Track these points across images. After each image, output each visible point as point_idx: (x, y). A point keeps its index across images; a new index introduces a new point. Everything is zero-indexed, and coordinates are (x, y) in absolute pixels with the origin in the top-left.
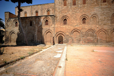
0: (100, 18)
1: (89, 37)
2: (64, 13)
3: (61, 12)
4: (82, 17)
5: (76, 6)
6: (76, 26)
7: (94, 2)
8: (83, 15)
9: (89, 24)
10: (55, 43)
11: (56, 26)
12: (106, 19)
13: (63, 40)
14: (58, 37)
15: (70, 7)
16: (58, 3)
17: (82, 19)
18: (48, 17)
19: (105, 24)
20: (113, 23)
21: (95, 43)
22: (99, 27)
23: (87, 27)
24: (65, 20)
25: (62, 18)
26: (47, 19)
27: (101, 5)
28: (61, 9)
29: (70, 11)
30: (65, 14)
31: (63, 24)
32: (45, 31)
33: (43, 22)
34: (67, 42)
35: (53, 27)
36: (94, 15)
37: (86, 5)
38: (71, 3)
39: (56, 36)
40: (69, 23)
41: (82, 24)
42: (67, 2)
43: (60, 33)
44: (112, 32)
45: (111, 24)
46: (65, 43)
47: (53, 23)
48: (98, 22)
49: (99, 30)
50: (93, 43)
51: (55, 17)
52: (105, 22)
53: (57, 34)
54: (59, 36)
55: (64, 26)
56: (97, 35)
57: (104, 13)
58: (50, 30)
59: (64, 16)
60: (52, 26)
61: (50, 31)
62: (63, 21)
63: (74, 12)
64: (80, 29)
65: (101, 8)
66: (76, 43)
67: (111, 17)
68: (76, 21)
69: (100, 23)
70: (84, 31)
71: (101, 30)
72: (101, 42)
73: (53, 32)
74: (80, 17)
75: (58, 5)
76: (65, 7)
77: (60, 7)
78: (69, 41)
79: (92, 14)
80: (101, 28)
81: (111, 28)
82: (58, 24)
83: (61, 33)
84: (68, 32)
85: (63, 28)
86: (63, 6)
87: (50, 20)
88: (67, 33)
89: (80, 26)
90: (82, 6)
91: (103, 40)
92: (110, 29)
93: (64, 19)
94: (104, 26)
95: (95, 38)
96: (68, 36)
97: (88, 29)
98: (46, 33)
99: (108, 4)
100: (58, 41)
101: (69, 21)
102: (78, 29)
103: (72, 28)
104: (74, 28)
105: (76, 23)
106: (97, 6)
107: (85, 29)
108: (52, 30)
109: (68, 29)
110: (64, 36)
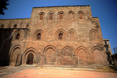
0: (78, 34)
1: (66, 57)
3: (36, 25)
4: (58, 31)
5: (52, 20)
6: (51, 43)
7: (71, 17)
8: (59, 30)
9: (66, 39)
10: (23, 63)
12: (85, 35)
13: (33, 59)
14: (28, 54)
15: (45, 21)
16: (34, 17)
17: (58, 34)
18: (21, 30)
19: (83, 41)
20: (92, 40)
21: (74, 64)
22: (78, 44)
23: (63, 43)
24: (40, 34)
26: (19, 33)
27: (78, 21)
28: (36, 23)
29: (45, 25)
30: (40, 28)
31: (36, 38)
32: (13, 46)
33: (14, 35)
34: (38, 62)
35: (24, 42)
36: (71, 31)
37: (63, 20)
38: (47, 17)
39: (25, 54)
40: (43, 38)
41: (58, 39)
42: (44, 17)
43: (30, 49)
44: (92, 50)
45: (90, 40)
47: (24, 38)
48: (77, 38)
49: (78, 48)
50: (71, 64)
51: (28, 30)
52: (84, 38)
53: (27, 51)
55: (37, 41)
56: (76, 54)
57: (82, 29)
58: (19, 45)
62: (36, 35)
63: (50, 26)
64: (55, 45)
65: (78, 24)
67: (90, 34)
68: (51, 36)
69: (78, 39)
70: (60, 48)
71: (81, 48)
72: (81, 64)
73: (23, 48)
74: (57, 32)
76: (41, 20)
77: (36, 20)
78: (40, 61)
79: (69, 29)
80: (80, 46)
81: (91, 45)
83: (32, 49)
84: (40, 49)
86: (39, 19)
87: (22, 33)
88: (39, 51)
89: (56, 42)
90: (58, 21)
91: (84, 61)
92: (90, 47)
93: (37, 33)
94: (83, 43)
95: (74, 58)
96: (40, 53)
97: (64, 46)
98: (13, 49)
99: (84, 21)
100: (26, 61)
101: (43, 36)
102: (52, 46)
103: (45, 44)
104: (48, 43)
105: (51, 38)
106: (74, 22)
107: (62, 46)
108: (22, 46)
109: (40, 45)
110: (35, 53)
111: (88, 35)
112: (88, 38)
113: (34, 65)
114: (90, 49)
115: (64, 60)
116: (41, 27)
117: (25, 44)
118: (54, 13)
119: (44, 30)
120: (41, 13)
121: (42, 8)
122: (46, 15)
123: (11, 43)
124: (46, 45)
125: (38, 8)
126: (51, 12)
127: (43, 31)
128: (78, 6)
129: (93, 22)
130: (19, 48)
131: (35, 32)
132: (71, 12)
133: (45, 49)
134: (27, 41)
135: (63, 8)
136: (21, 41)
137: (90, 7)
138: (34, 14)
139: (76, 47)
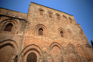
0: (73, 34)
2: (40, 21)
4: (59, 29)
5: (52, 19)
6: (56, 39)
7: (65, 20)
11: (27, 35)
12: (78, 35)
14: (27, 55)
15: (46, 17)
16: (34, 11)
17: (60, 32)
18: (16, 19)
22: (76, 42)
24: (41, 29)
25: (37, 27)
26: (12, 23)
27: (71, 24)
28: (36, 17)
29: (46, 21)
31: (38, 33)
35: (21, 36)
36: (69, 30)
37: (60, 20)
38: (47, 15)
39: (23, 54)
40: (46, 34)
41: (61, 37)
42: (43, 13)
43: (31, 47)
44: (86, 47)
45: (82, 40)
47: (21, 30)
48: (74, 37)
51: (26, 22)
52: (78, 37)
53: (27, 49)
54: (28, 53)
55: (39, 36)
56: (77, 51)
57: (74, 30)
58: (12, 41)
59: (40, 24)
60: (19, 34)
61: (12, 43)
63: (51, 23)
64: (60, 42)
65: (71, 26)
68: (54, 33)
70: (64, 45)
73: (19, 45)
74: (58, 29)
75: (32, 11)
76: (41, 16)
77: (36, 14)
79: (67, 29)
80: (78, 44)
83: (34, 47)
84: (45, 46)
85: (38, 39)
86: (39, 14)
88: (44, 49)
89: (59, 39)
90: (57, 20)
92: (84, 45)
93: (39, 28)
94: (79, 41)
96: (46, 53)
97: (68, 44)
99: (74, 25)
101: (46, 32)
102: (58, 43)
103: (50, 41)
104: (53, 40)
105: (55, 35)
106: (68, 24)
107: (65, 43)
108: (16, 41)
109: (45, 42)
110: (39, 52)
111: (79, 35)
112: (80, 38)
114: (84, 47)
115: (71, 59)
116: (42, 22)
117: (22, 39)
118: (52, 13)
120: (40, 9)
121: (40, 6)
122: (46, 13)
124: (52, 42)
125: (37, 5)
126: (49, 11)
127: (45, 26)
128: (67, 14)
129: (79, 27)
130: (12, 45)
131: (36, 26)
132: (64, 16)
133: (50, 46)
135: (58, 12)
136: (16, 35)
137: (73, 17)
138: (32, 8)
139: (75, 45)
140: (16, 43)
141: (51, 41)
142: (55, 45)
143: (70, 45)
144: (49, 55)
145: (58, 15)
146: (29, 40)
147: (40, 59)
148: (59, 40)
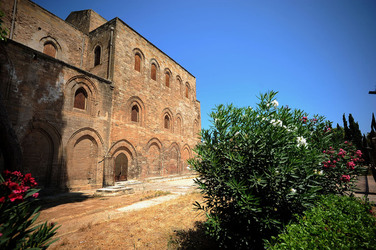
0: (184, 124)
1: (172, 160)
2: (136, 89)
3: (129, 82)
6: (156, 132)
7: (178, 89)
8: (165, 109)
9: (173, 130)
11: (114, 121)
12: (190, 127)
13: (126, 168)
14: (115, 156)
15: (146, 79)
16: (124, 54)
17: (164, 118)
18: (92, 79)
19: (188, 136)
22: (184, 140)
23: (170, 136)
24: (135, 108)
25: (130, 102)
26: (85, 87)
27: (185, 100)
28: (129, 74)
29: (146, 89)
30: (137, 94)
31: (130, 117)
32: (74, 130)
33: (69, 91)
34: (137, 174)
35: (105, 122)
36: (179, 116)
37: (170, 89)
38: (148, 71)
40: (143, 120)
41: (164, 128)
42: (142, 65)
43: (121, 144)
45: (193, 136)
46: (132, 176)
47: (105, 109)
48: (183, 130)
49: (184, 146)
50: (178, 172)
51: (112, 88)
52: (189, 131)
53: (114, 149)
54: (117, 154)
55: (132, 124)
57: (188, 115)
59: (134, 97)
60: (102, 118)
61: (93, 134)
62: (131, 109)
63: (153, 95)
64: (162, 139)
65: (185, 105)
66: (154, 175)
67: (193, 126)
68: (156, 119)
69: (185, 132)
70: (167, 144)
73: (103, 140)
74: (163, 111)
75: (122, 56)
76: (137, 72)
77: (128, 67)
78: (141, 171)
79: (177, 111)
80: (186, 143)
82: (120, 115)
83: (125, 144)
84: (140, 144)
85: (131, 130)
86: (133, 67)
87: (96, 92)
88: (139, 148)
90: (164, 88)
93: (132, 105)
94: (188, 139)
95: (180, 163)
96: (140, 155)
97: (172, 142)
98: (74, 140)
99: (190, 103)
101: (143, 115)
102: (158, 140)
104: (152, 134)
105: (157, 124)
106: (181, 100)
107: (169, 141)
108: (99, 132)
109: (140, 137)
110: (131, 154)
112: (192, 133)
113: (130, 181)
115: (172, 166)
116: (139, 90)
117: (108, 129)
118: (159, 66)
119: (144, 101)
120: (136, 49)
122: (146, 64)
123: (60, 116)
124: (150, 138)
125: (131, 32)
126: (154, 59)
127: (142, 102)
128: (186, 70)
129: (196, 108)
131: (129, 100)
132: (178, 78)
133: (147, 144)
134: (114, 120)
136: (97, 118)
137: (195, 80)
138: (121, 43)
139: (182, 144)
140: (98, 135)
141: (149, 135)
142: (155, 143)
143: (176, 144)
144: (145, 159)
145: (168, 73)
146: (119, 131)
147: (132, 163)
148: (162, 133)
